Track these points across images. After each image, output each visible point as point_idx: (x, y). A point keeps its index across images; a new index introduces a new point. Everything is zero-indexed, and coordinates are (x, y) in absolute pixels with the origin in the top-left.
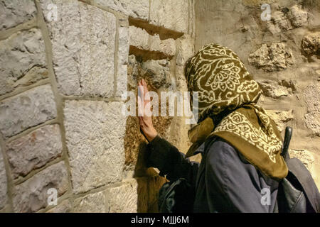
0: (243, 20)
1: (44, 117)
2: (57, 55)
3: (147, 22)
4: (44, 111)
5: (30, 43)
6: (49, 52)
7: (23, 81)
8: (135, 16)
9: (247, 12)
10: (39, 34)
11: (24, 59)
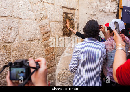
0: (88, 5)
1: (46, 25)
2: (48, 14)
3: (67, 7)
4: (46, 24)
5: (43, 12)
6: (46, 14)
7: (43, 19)
8: (64, 6)
9: (89, 4)
10: (45, 11)
11: (42, 15)
